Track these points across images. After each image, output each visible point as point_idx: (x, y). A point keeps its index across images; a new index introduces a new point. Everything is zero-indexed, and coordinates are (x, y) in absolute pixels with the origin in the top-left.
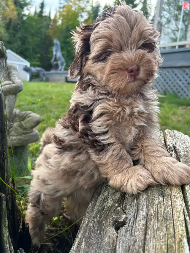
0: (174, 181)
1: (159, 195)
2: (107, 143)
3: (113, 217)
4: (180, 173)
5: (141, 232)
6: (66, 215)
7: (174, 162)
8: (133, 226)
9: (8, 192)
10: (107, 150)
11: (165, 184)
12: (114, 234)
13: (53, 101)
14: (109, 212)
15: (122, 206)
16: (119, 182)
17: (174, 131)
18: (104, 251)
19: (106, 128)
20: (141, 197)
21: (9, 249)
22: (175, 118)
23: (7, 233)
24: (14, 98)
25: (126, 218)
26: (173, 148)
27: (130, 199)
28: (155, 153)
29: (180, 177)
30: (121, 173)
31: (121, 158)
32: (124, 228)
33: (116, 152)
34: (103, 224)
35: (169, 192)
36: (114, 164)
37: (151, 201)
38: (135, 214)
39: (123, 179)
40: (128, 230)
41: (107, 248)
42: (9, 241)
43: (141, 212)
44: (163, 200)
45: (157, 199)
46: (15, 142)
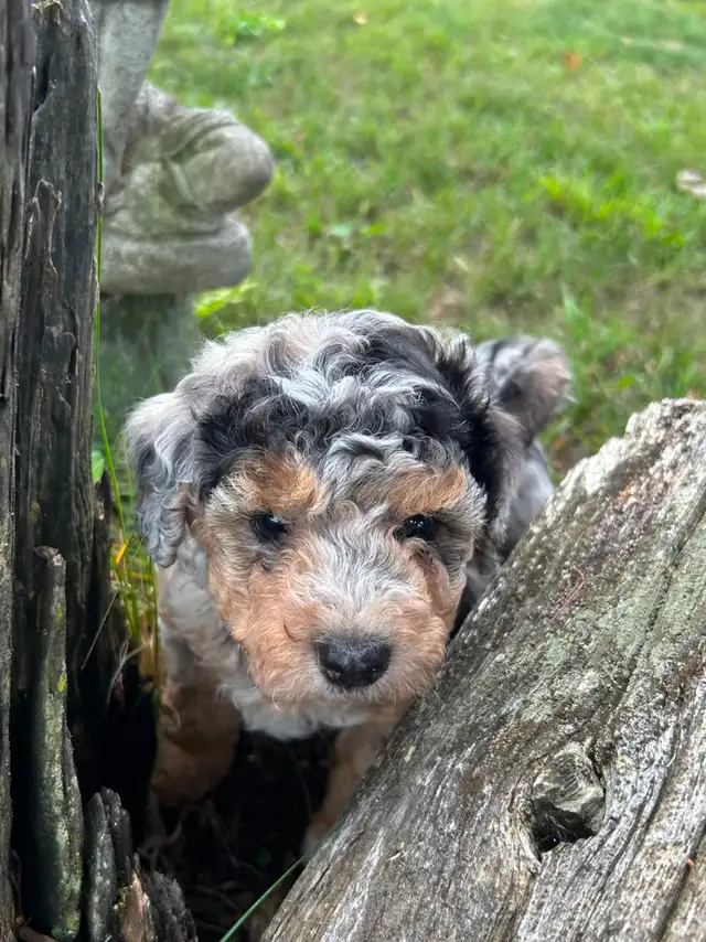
3: (535, 779)
5: (651, 899)
8: (621, 853)
9: (81, 535)
12: (524, 858)
13: (351, 38)
14: (520, 751)
18: (458, 916)
21: (59, 784)
23: (60, 721)
24: (148, 22)
25: (600, 802)
32: (576, 852)
34: (483, 797)
38: (645, 801)
40: (595, 864)
41: (476, 911)
42: (63, 752)
43: (678, 808)
46: (130, 268)
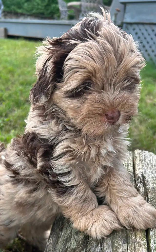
0: (139, 227)
1: (124, 242)
2: (70, 185)
4: (146, 218)
6: (21, 235)
7: (140, 205)
10: (70, 193)
11: (130, 229)
15: (86, 250)
16: (83, 226)
17: (144, 152)
19: (69, 167)
20: (105, 244)
22: (150, 99)
26: (142, 179)
27: (94, 244)
28: (122, 193)
29: (145, 222)
30: (85, 216)
31: (85, 200)
33: (80, 195)
35: (134, 238)
36: (78, 207)
37: (115, 249)
39: (87, 223)
44: (127, 249)
45: (122, 247)
